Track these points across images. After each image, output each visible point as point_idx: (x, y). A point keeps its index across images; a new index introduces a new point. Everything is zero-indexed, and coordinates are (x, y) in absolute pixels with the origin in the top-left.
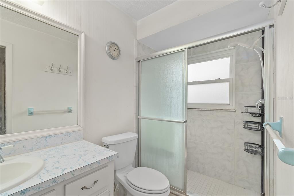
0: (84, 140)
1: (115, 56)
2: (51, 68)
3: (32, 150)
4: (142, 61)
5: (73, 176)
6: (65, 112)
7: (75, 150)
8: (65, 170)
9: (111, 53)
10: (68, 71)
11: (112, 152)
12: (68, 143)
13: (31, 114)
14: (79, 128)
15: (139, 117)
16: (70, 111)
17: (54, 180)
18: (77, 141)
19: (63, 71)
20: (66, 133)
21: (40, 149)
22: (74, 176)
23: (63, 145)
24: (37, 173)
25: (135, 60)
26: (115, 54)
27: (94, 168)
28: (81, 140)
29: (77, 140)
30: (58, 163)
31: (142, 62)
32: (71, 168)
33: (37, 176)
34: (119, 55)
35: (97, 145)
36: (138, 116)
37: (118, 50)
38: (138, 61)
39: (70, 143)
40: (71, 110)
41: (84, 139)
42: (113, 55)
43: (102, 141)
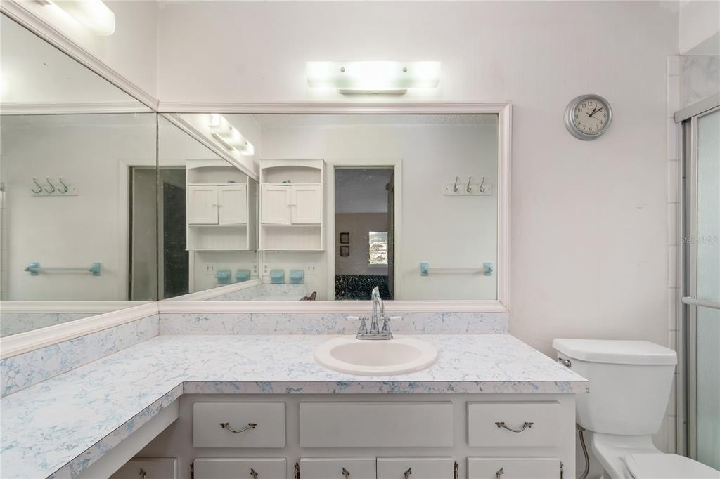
0: (510, 335)
1: (594, 129)
2: (455, 187)
3: (423, 331)
4: (699, 118)
5: (480, 392)
6: (477, 273)
7: (489, 348)
8: (467, 375)
9: (581, 127)
10: (484, 187)
11: (571, 373)
12: (479, 334)
13: (425, 273)
14: (500, 307)
15: (687, 300)
16: (488, 271)
17: (450, 384)
18: (496, 333)
19: (475, 189)
20: (475, 313)
21: (435, 334)
22: (483, 392)
23: (470, 336)
24: (429, 366)
25: (670, 122)
26: (592, 124)
27: (523, 392)
28: (504, 333)
29: (495, 331)
30: (459, 362)
31: (702, 120)
32: (478, 376)
33: (428, 370)
34: (606, 124)
35: (537, 351)
36: (686, 294)
37: (604, 111)
38: (684, 122)
39: (482, 333)
40: (490, 269)
41: (510, 332)
42: (587, 130)
43: (554, 346)
